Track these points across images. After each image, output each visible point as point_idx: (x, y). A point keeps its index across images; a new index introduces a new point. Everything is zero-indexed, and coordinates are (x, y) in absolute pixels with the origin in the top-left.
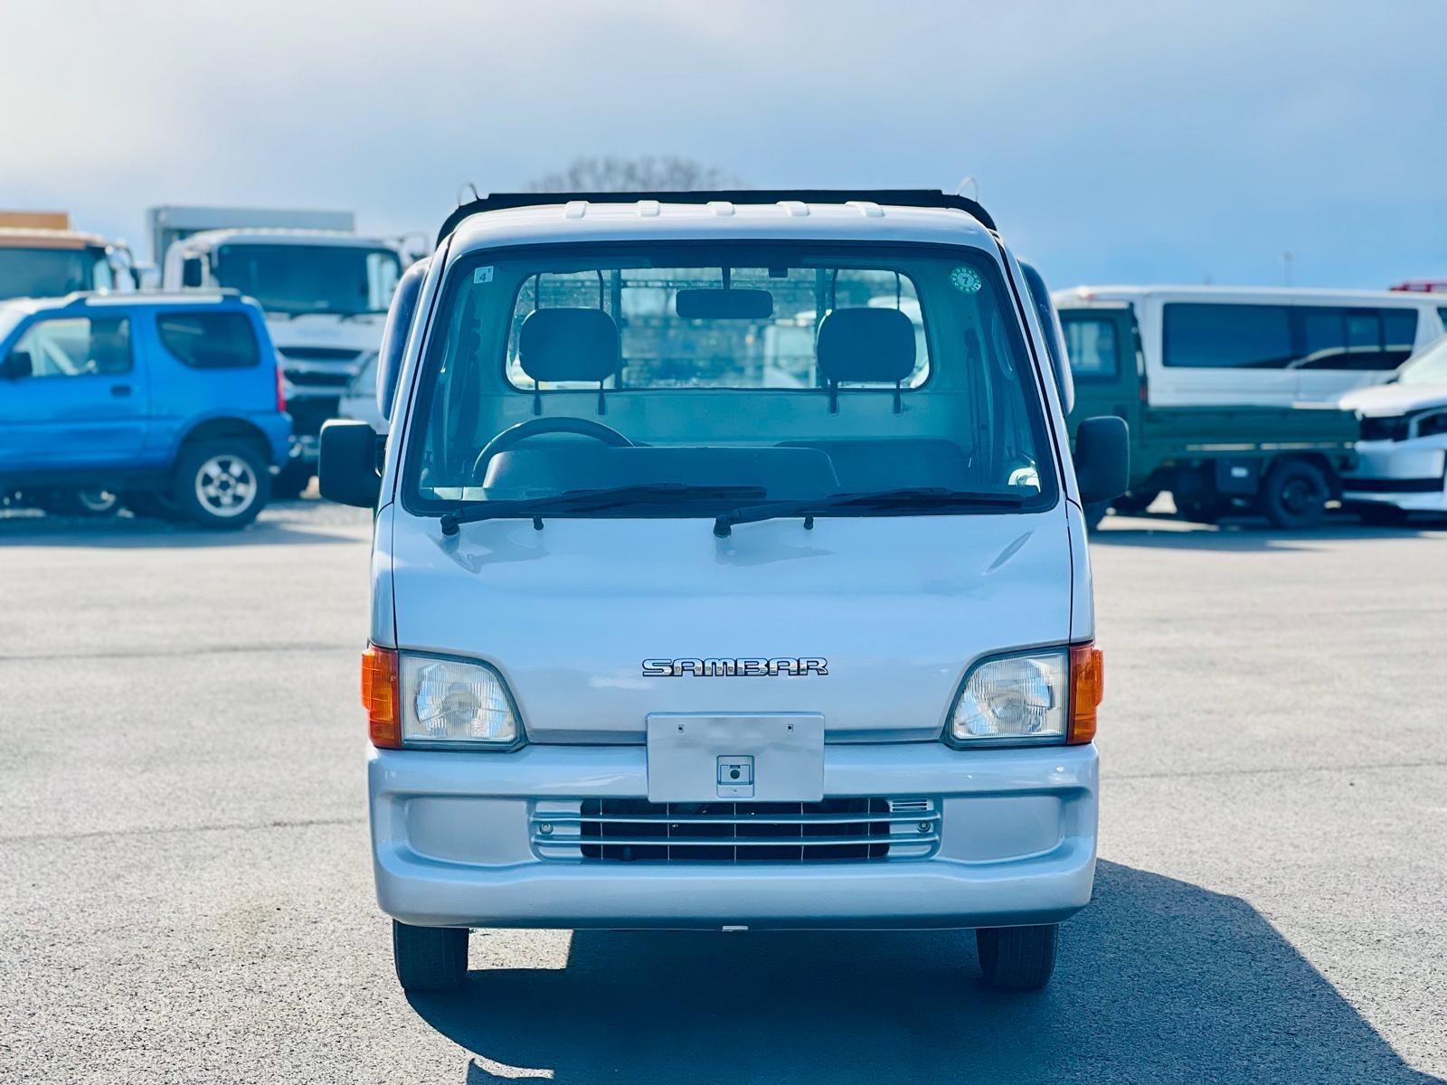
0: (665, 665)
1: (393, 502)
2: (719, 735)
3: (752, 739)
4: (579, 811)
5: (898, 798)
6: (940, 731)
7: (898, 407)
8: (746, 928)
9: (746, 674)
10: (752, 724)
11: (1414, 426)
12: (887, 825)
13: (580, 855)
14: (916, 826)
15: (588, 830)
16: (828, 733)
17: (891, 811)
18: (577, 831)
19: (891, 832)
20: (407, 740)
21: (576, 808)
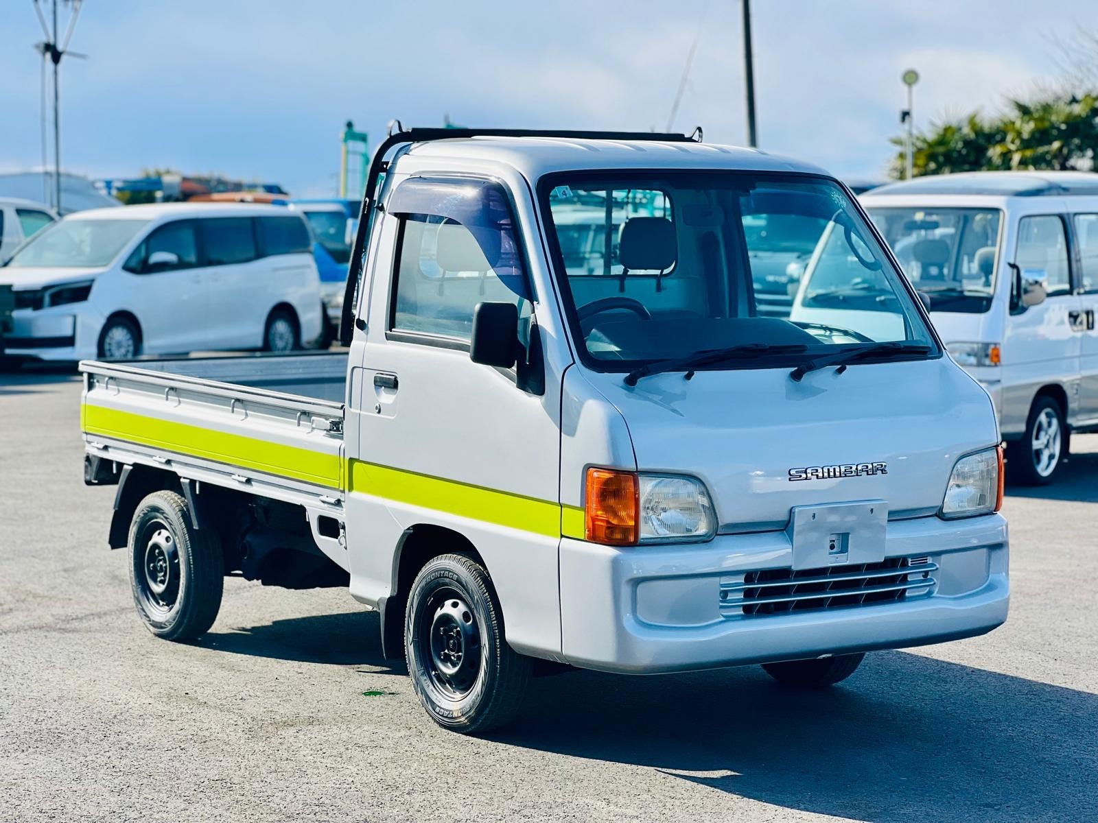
0: (802, 472)
1: (574, 363)
2: (833, 518)
3: (851, 519)
4: (743, 581)
5: (914, 556)
6: (938, 508)
7: (659, 288)
8: (830, 655)
9: (846, 476)
10: (851, 510)
11: (47, 299)
12: (905, 576)
13: (742, 613)
14: (921, 574)
15: (749, 594)
16: (891, 513)
17: (910, 565)
18: (741, 596)
19: (909, 579)
20: (642, 539)
21: (741, 579)
